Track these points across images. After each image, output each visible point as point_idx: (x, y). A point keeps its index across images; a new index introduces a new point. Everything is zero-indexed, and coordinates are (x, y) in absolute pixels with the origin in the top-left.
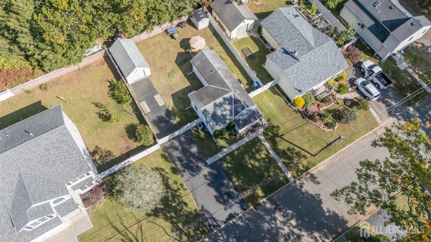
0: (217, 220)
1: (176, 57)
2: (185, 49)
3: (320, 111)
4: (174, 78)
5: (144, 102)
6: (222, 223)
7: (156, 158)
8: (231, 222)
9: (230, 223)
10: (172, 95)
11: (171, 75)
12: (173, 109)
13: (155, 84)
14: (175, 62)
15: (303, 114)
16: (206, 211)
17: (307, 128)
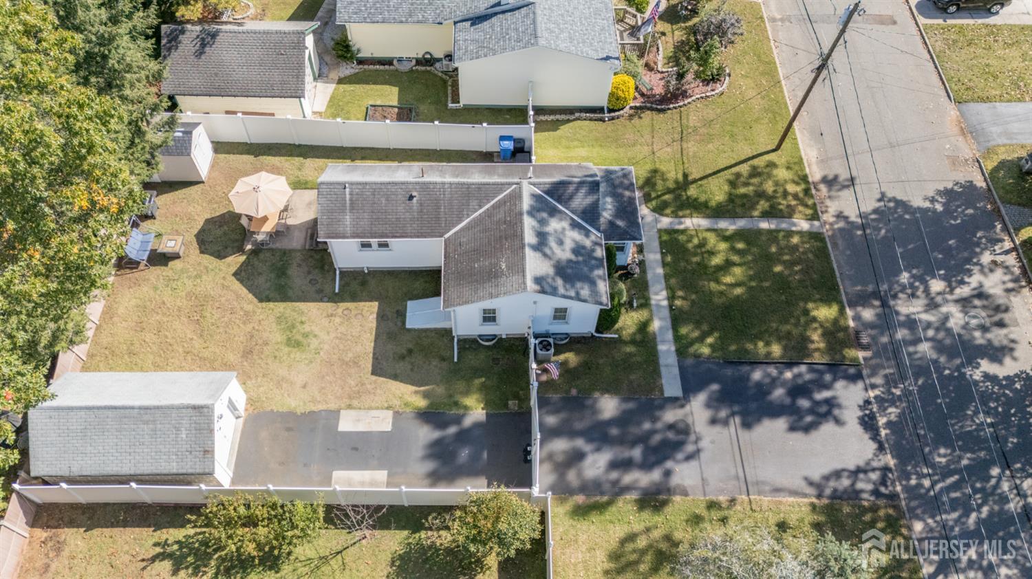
0: (868, 463)
1: (245, 291)
2: (241, 250)
3: (662, 72)
4: (315, 336)
5: (338, 475)
6: (881, 457)
7: (576, 541)
8: (883, 432)
9: (886, 435)
10: (372, 374)
11: (299, 337)
12: (426, 395)
13: (296, 402)
14: (261, 301)
15: (654, 106)
16: (827, 478)
17: (693, 119)
